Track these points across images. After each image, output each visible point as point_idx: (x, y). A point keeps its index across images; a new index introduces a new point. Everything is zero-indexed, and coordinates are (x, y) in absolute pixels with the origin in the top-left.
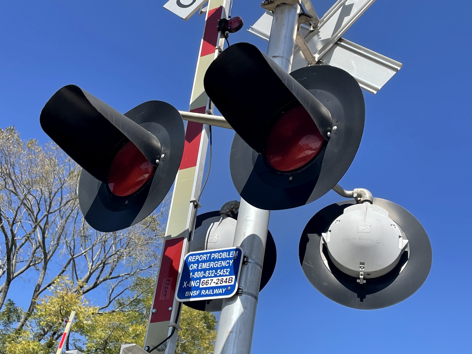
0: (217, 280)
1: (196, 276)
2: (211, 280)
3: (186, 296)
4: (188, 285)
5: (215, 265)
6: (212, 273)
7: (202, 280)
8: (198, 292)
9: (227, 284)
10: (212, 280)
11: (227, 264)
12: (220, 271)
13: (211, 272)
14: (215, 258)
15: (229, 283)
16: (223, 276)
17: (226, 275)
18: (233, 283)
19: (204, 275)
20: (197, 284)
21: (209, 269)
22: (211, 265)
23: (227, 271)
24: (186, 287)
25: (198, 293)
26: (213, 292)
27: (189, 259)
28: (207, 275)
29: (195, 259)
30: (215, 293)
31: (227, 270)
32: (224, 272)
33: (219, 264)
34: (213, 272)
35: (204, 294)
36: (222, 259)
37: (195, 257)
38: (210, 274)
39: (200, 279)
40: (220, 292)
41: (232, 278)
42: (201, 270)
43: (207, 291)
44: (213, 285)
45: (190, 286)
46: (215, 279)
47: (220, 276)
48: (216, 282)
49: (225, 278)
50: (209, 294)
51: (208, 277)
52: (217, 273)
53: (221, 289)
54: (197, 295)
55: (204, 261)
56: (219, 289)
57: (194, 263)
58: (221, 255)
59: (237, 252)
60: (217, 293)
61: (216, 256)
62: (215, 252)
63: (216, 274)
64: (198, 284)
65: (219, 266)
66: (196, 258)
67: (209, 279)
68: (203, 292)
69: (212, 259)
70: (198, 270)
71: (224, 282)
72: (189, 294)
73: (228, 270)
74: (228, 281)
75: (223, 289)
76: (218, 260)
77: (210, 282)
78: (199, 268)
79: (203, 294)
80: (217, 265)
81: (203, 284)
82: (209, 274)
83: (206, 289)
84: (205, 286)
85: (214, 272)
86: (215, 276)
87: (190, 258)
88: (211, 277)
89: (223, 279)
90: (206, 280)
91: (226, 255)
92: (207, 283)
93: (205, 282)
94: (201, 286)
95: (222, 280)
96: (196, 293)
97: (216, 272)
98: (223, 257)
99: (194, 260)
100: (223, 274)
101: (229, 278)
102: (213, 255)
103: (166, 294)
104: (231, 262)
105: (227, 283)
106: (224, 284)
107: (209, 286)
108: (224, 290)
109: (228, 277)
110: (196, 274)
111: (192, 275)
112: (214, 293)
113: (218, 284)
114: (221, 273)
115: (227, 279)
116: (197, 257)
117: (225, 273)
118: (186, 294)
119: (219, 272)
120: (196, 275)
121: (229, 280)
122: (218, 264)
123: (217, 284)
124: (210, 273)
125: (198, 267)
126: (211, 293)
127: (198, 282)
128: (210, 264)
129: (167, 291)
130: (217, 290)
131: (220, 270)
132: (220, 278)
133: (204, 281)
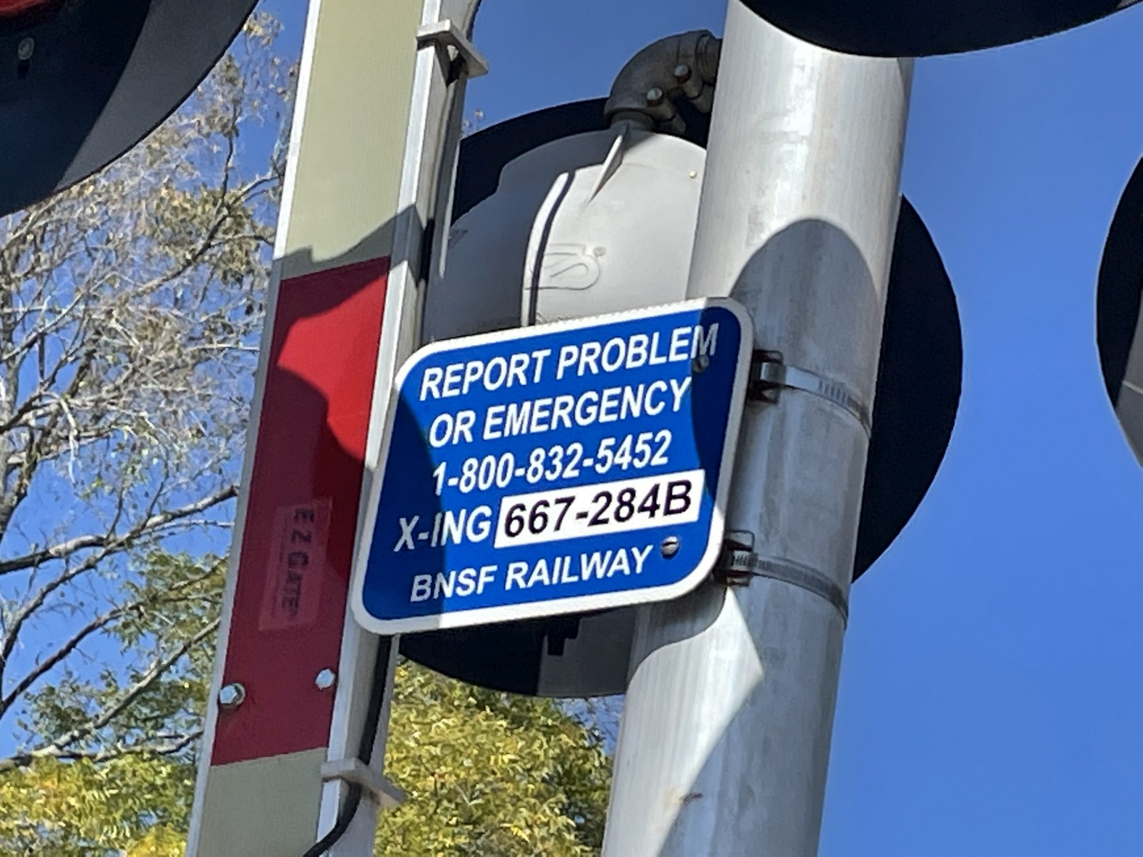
0: (596, 500)
1: (468, 482)
2: (558, 501)
3: (414, 598)
4: (423, 536)
5: (585, 415)
6: (566, 461)
7: (508, 503)
8: (488, 574)
9: (660, 520)
10: (569, 501)
11: (654, 405)
12: (614, 449)
13: (560, 456)
14: (581, 372)
15: (668, 512)
16: (633, 473)
17: (650, 471)
18: (692, 515)
19: (520, 472)
20: (477, 531)
21: (546, 440)
22: (557, 412)
23: (655, 446)
24: (411, 546)
25: (483, 579)
26: (576, 569)
27: (427, 384)
28: (535, 472)
29: (458, 385)
30: (586, 575)
31: (657, 439)
32: (638, 450)
33: (606, 404)
34: (569, 452)
35: (522, 584)
36: (625, 378)
37: (461, 373)
38: (553, 469)
39: (493, 497)
40: (615, 567)
41: (688, 485)
42: (497, 448)
43: (542, 564)
44: (575, 529)
45: (434, 544)
46: (585, 497)
47: (616, 474)
48: (593, 510)
49: (642, 486)
50: (555, 581)
51: (544, 485)
52: (597, 461)
53: (622, 553)
54: (480, 590)
55: (515, 394)
56: (609, 554)
57: (452, 406)
58: (616, 349)
59: (714, 328)
60: (600, 574)
61: (587, 358)
62: (577, 337)
63: (588, 462)
64: (485, 526)
65: (604, 418)
66: (469, 378)
67: (551, 496)
68: (516, 575)
69: (560, 375)
70: (480, 448)
71: (642, 509)
72: (433, 586)
73: (663, 439)
74: (661, 499)
75: (635, 551)
76: (600, 381)
77: (554, 512)
78: (488, 435)
79: (515, 583)
80: (592, 410)
81: (515, 526)
82: (548, 465)
83: (530, 554)
84: (526, 538)
85: (575, 452)
86: (587, 477)
87: (433, 377)
88: (561, 483)
89: (632, 492)
90: (530, 500)
91: (649, 349)
92: (538, 523)
93: (526, 515)
94: (502, 541)
95: (626, 497)
96: (476, 579)
97: (591, 451)
98: (630, 364)
99: (453, 386)
100: (631, 465)
101: (671, 485)
102: (569, 356)
103: (298, 593)
104: (678, 393)
105: (659, 513)
106: (640, 521)
107: (549, 535)
108: (640, 559)
109: (664, 481)
110: (470, 468)
111: (448, 475)
112: (580, 575)
113: (605, 521)
114: (618, 460)
115: (654, 492)
116: (474, 371)
117: (641, 456)
118: (416, 587)
119: (609, 453)
120: (468, 474)
121: (670, 497)
122: (599, 404)
123: (595, 521)
124: (557, 462)
125: (478, 429)
126: (565, 579)
127: (481, 518)
128: (550, 408)
129: (299, 578)
130: (596, 557)
131: (611, 441)
132: (615, 488)
133: (522, 508)
